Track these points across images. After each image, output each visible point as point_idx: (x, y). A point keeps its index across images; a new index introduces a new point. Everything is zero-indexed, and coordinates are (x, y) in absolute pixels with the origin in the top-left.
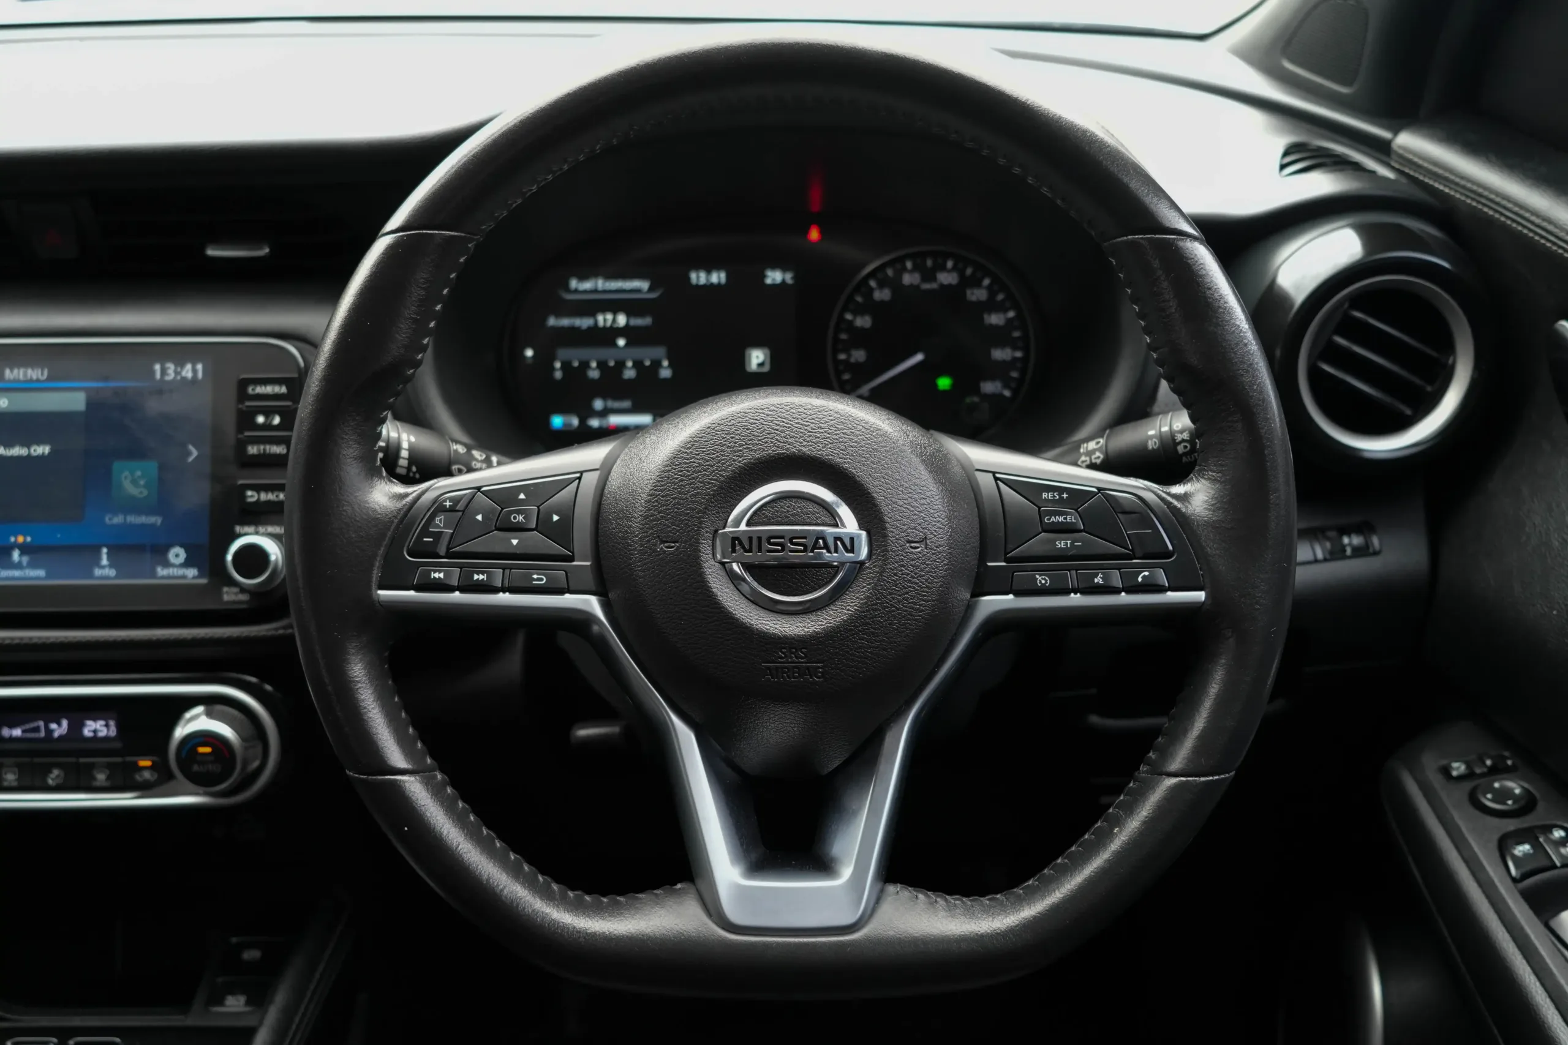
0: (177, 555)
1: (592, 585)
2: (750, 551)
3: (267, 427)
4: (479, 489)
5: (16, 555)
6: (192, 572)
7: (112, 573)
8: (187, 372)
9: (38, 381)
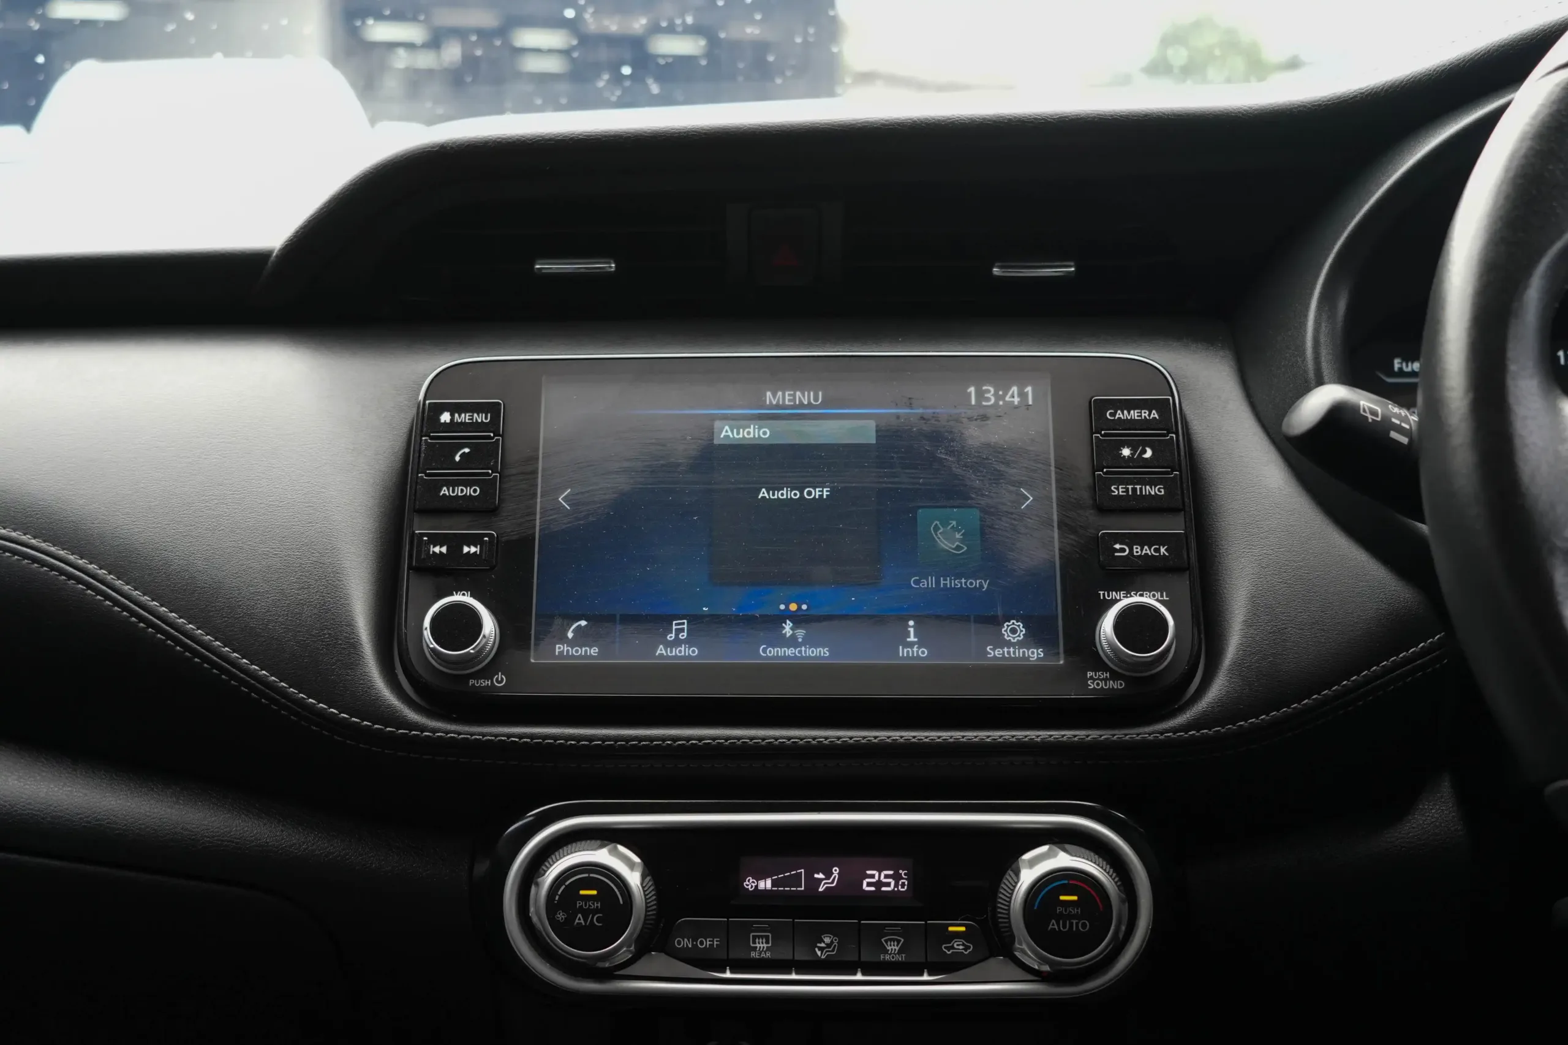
0: (1014, 631)
3: (1136, 461)
5: (788, 628)
6: (1035, 654)
7: (923, 653)
8: (1013, 395)
9: (810, 406)
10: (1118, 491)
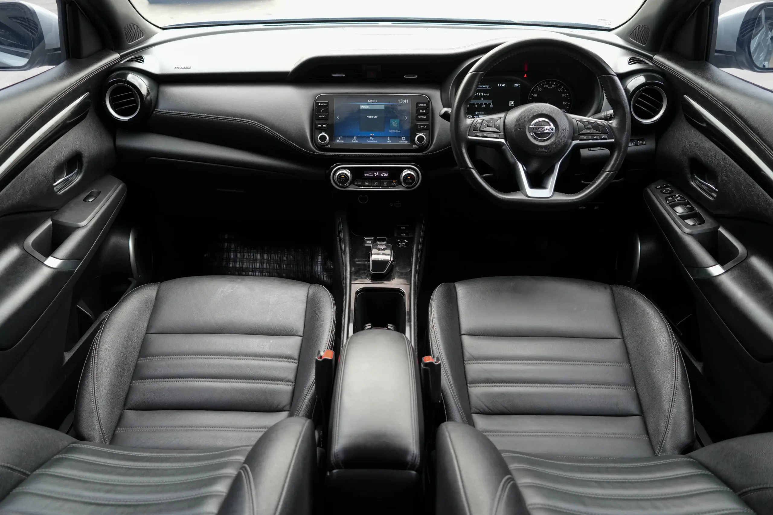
0: (403, 138)
1: (503, 137)
2: (535, 130)
3: (422, 113)
4: (484, 120)
5: (371, 138)
6: (406, 142)
7: (390, 142)
8: (405, 101)
9: (375, 103)
10: (419, 117)
